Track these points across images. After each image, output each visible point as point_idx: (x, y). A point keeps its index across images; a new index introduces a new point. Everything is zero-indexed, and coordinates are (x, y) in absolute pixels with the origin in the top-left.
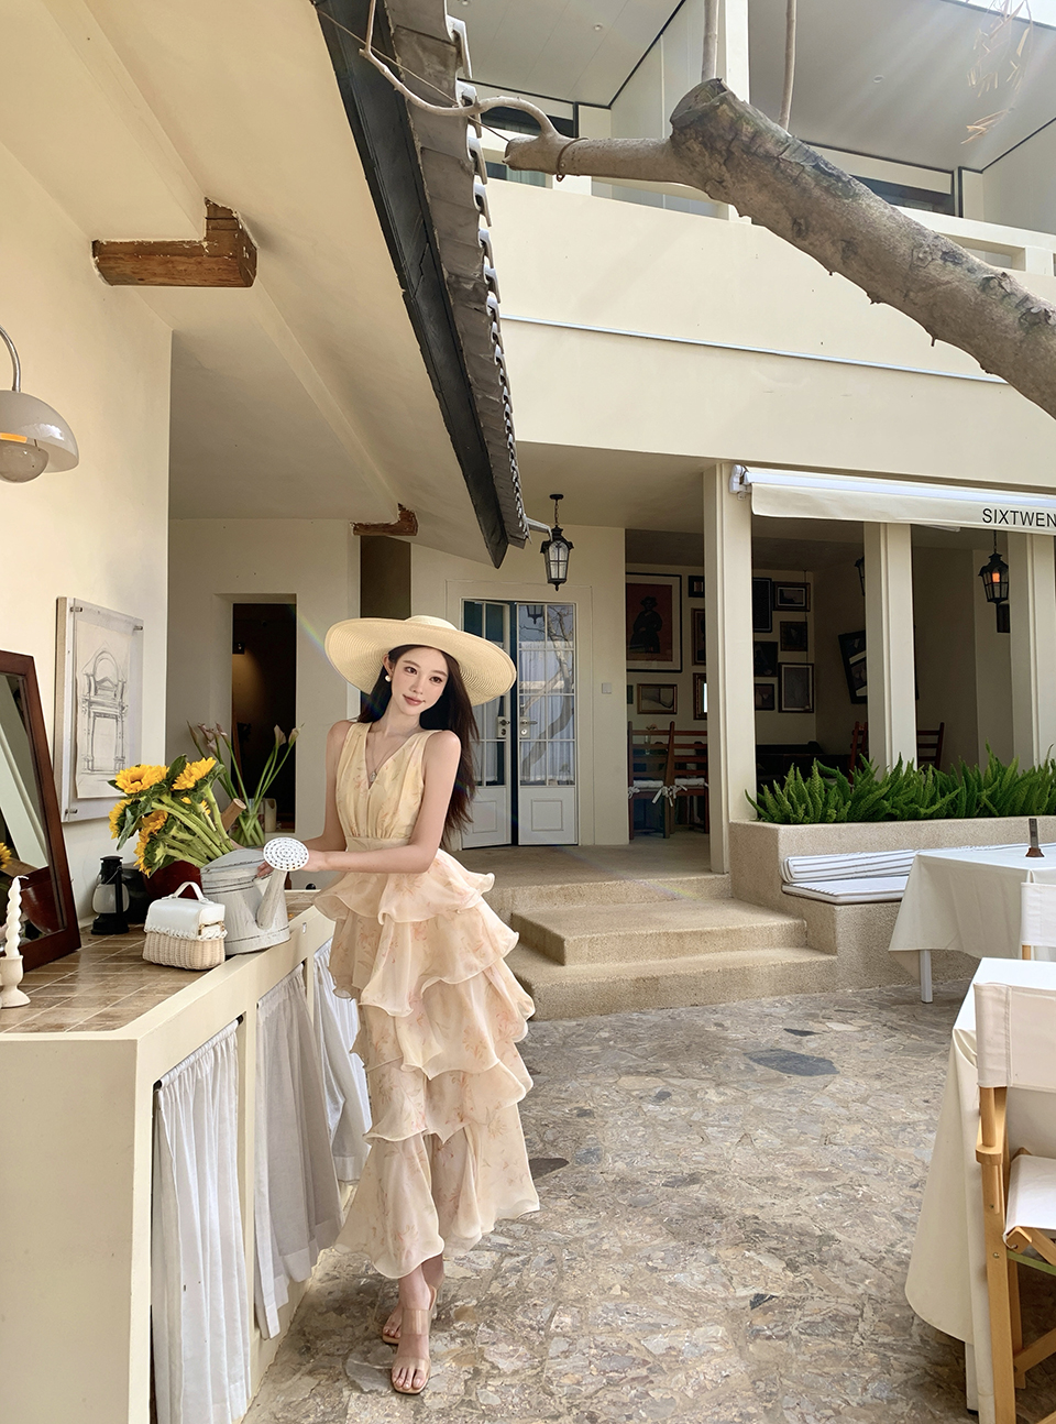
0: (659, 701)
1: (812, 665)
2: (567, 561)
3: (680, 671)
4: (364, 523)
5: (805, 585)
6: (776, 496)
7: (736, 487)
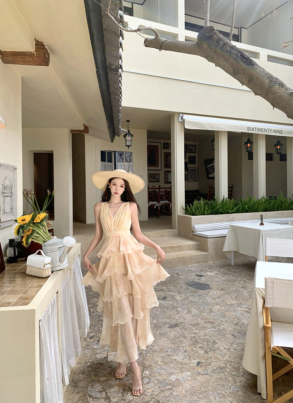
0: (155, 178)
1: (197, 168)
2: (131, 140)
3: (161, 170)
4: (73, 129)
5: (195, 146)
6: (191, 123)
7: (180, 120)
